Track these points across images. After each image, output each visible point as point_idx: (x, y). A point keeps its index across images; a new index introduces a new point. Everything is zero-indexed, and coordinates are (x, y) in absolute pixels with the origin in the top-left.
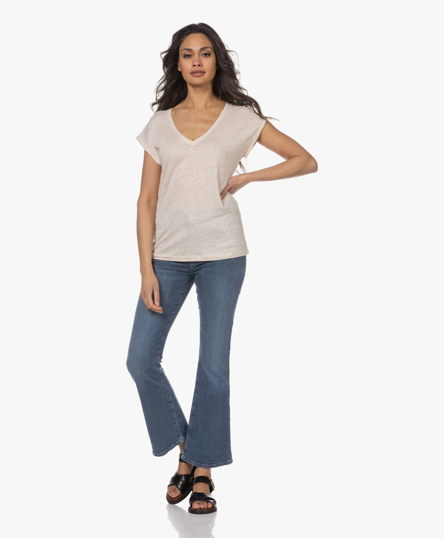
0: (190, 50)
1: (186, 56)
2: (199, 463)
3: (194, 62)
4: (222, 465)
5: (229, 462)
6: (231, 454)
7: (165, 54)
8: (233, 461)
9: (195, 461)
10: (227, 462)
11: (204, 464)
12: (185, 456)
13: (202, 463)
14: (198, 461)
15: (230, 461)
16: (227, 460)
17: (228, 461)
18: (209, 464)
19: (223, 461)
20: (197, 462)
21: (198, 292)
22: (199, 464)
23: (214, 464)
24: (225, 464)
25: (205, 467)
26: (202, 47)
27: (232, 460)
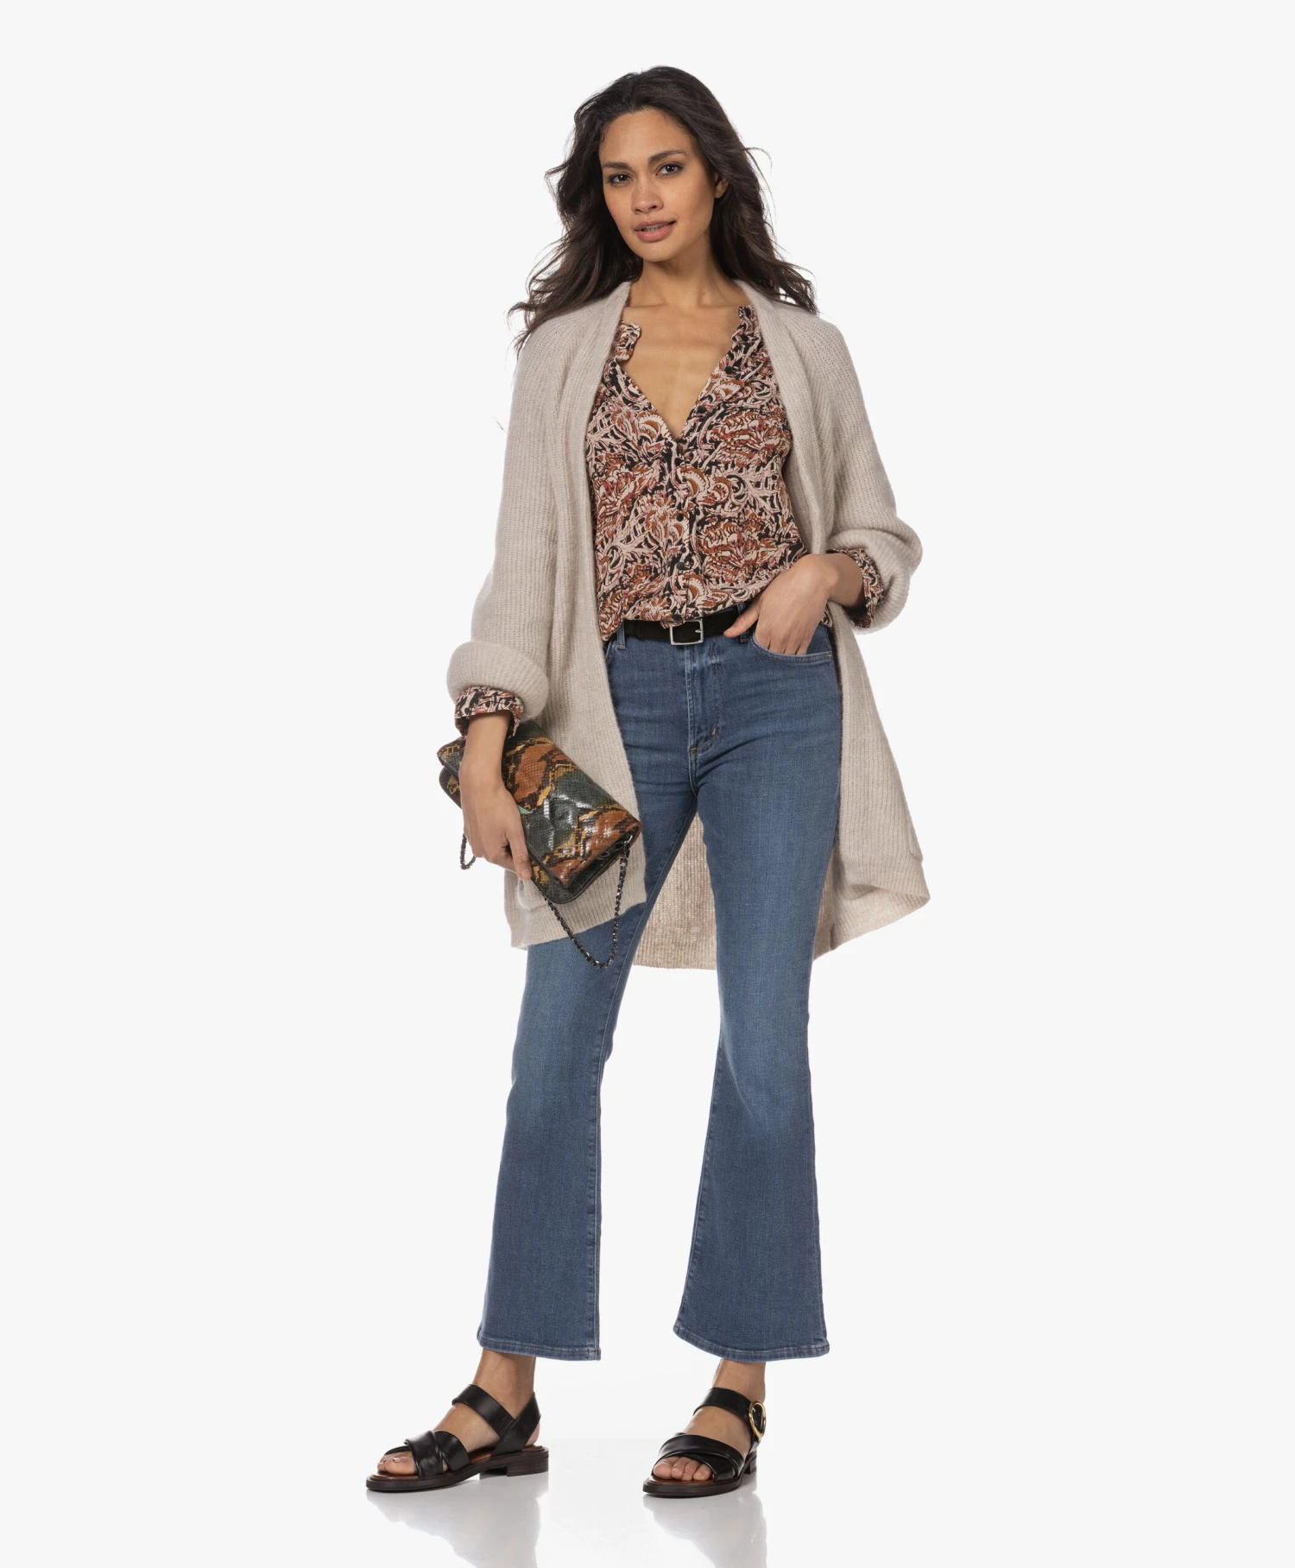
0: (623, 166)
1: (617, 180)
2: (719, 1344)
3: (635, 198)
4: (789, 1356)
5: (814, 1351)
6: (824, 1327)
7: (558, 177)
8: (831, 1346)
9: (709, 1340)
10: (809, 1348)
11: (732, 1347)
12: (683, 1326)
13: (727, 1346)
14: (718, 1340)
15: (819, 1346)
16: (809, 1343)
17: (813, 1346)
18: (745, 1349)
19: (793, 1346)
20: (716, 1342)
21: (707, 838)
22: (720, 1347)
23: (763, 1350)
24: (799, 1354)
25: (734, 1356)
26: (654, 152)
27: (828, 1346)
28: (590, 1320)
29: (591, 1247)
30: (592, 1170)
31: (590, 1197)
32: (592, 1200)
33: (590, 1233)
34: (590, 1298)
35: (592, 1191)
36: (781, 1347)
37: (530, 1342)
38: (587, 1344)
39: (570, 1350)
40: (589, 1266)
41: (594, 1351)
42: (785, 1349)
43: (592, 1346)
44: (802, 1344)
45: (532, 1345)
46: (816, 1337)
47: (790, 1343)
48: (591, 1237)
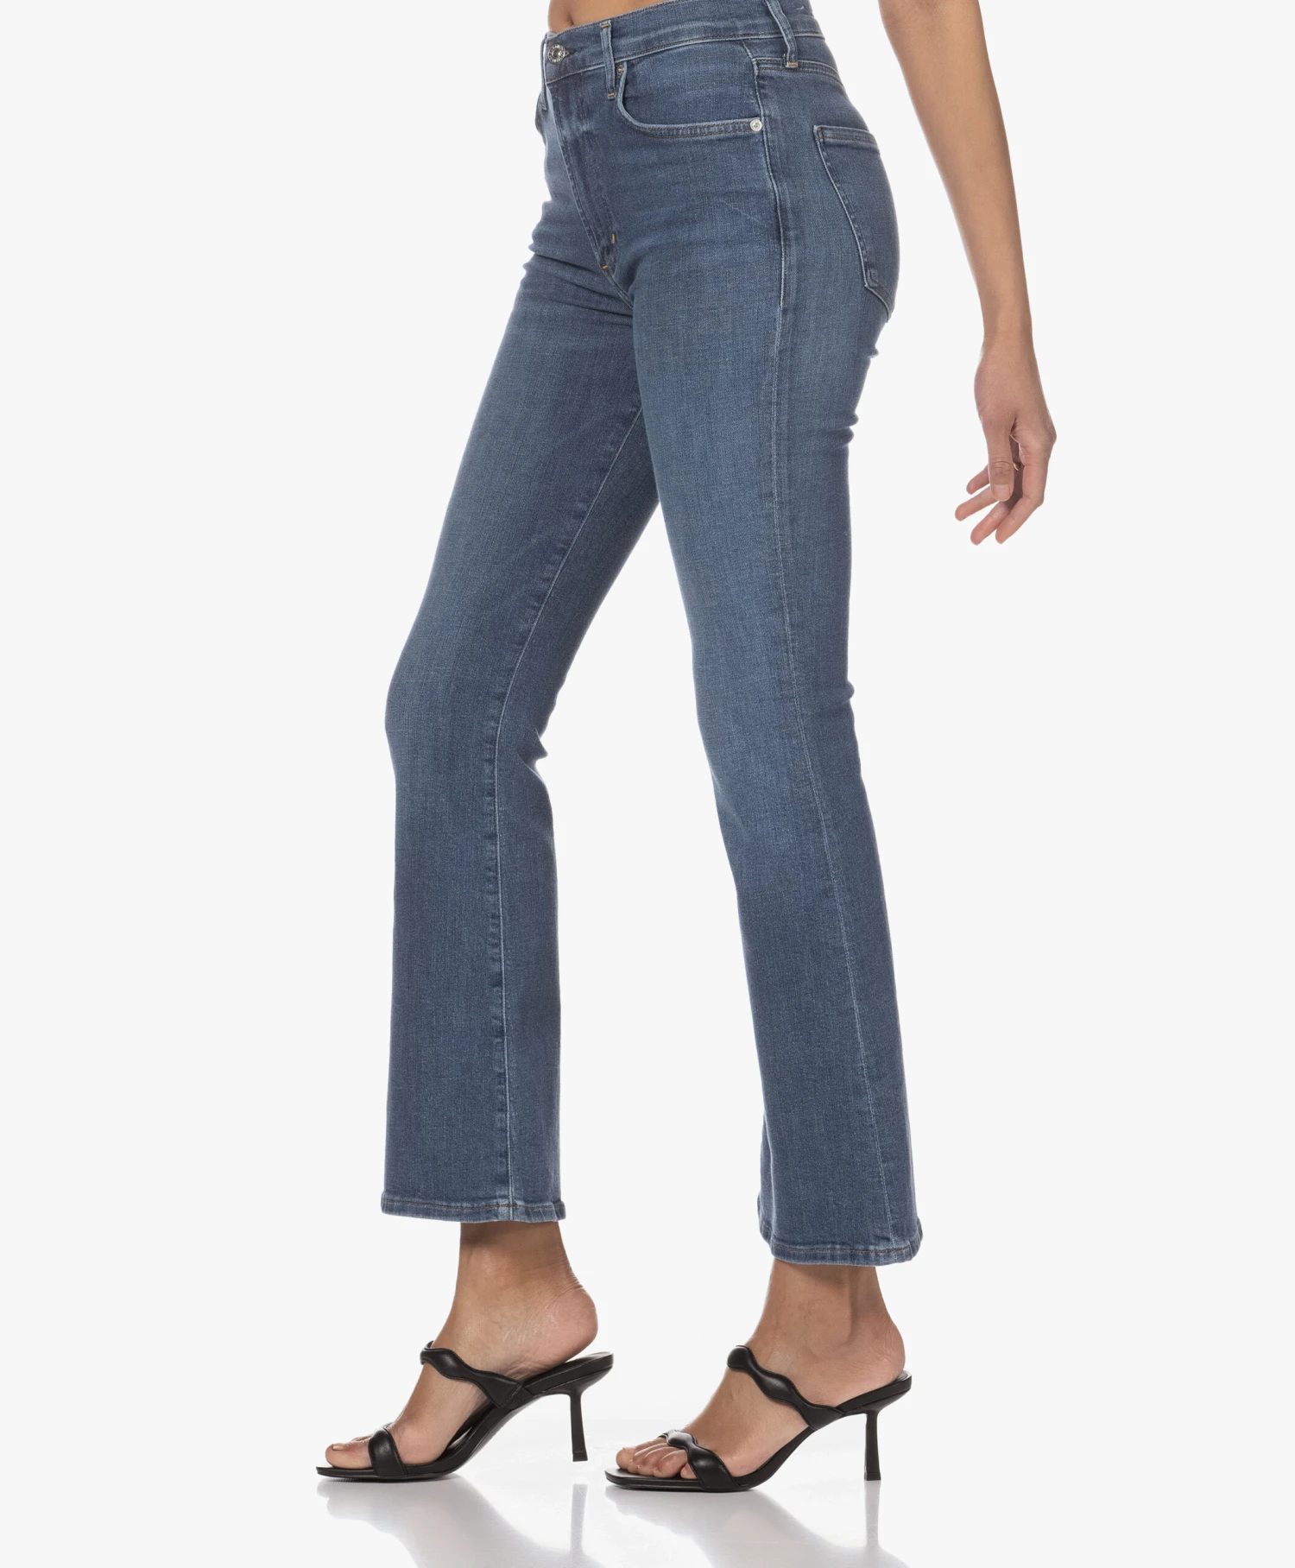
28: (501, 1156)
29: (499, 1040)
30: (494, 916)
31: (494, 960)
32: (497, 964)
33: (496, 1018)
34: (501, 1120)
35: (497, 950)
36: (825, 1243)
37: (414, 1196)
38: (497, 1194)
39: (476, 1205)
40: (497, 1069)
41: (508, 1205)
42: (829, 1246)
43: (505, 1197)
44: (858, 1243)
45: (416, 1200)
46: (878, 1232)
47: (838, 1239)
48: (498, 1022)
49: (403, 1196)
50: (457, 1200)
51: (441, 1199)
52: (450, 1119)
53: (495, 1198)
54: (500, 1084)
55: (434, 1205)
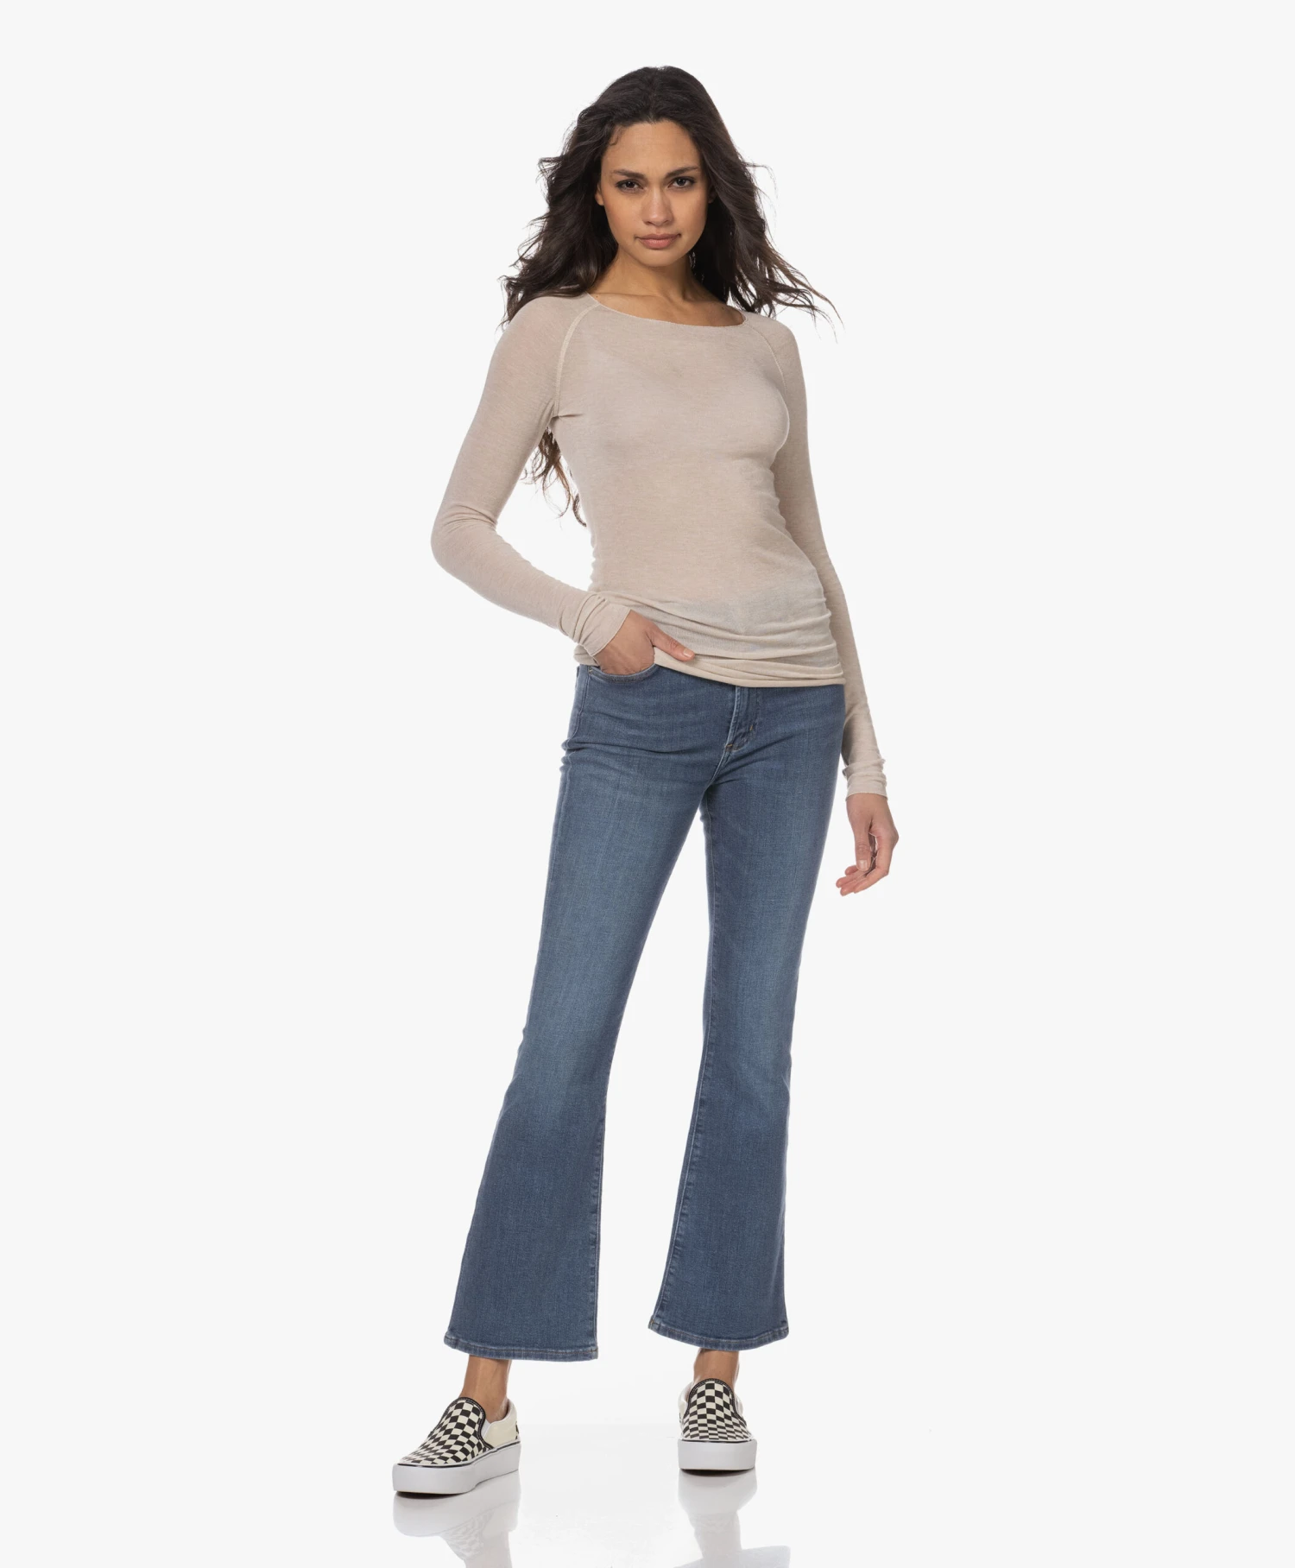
49: (526, 1347)
50: (562, 1349)
51: (551, 1347)
52: (559, 1297)
53: (589, 1346)
54: (592, 1274)
55: (546, 1352)
